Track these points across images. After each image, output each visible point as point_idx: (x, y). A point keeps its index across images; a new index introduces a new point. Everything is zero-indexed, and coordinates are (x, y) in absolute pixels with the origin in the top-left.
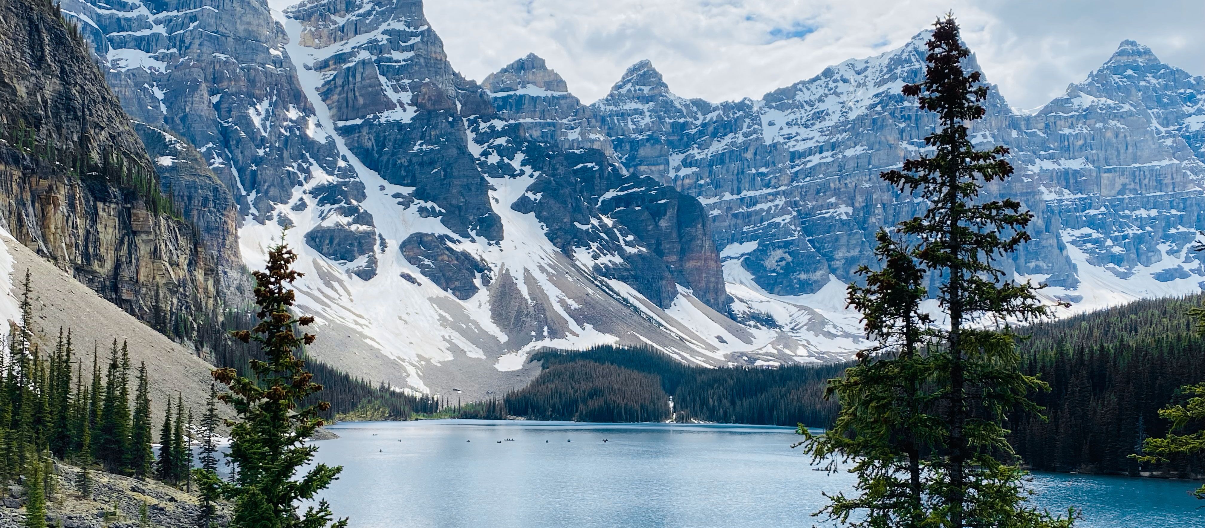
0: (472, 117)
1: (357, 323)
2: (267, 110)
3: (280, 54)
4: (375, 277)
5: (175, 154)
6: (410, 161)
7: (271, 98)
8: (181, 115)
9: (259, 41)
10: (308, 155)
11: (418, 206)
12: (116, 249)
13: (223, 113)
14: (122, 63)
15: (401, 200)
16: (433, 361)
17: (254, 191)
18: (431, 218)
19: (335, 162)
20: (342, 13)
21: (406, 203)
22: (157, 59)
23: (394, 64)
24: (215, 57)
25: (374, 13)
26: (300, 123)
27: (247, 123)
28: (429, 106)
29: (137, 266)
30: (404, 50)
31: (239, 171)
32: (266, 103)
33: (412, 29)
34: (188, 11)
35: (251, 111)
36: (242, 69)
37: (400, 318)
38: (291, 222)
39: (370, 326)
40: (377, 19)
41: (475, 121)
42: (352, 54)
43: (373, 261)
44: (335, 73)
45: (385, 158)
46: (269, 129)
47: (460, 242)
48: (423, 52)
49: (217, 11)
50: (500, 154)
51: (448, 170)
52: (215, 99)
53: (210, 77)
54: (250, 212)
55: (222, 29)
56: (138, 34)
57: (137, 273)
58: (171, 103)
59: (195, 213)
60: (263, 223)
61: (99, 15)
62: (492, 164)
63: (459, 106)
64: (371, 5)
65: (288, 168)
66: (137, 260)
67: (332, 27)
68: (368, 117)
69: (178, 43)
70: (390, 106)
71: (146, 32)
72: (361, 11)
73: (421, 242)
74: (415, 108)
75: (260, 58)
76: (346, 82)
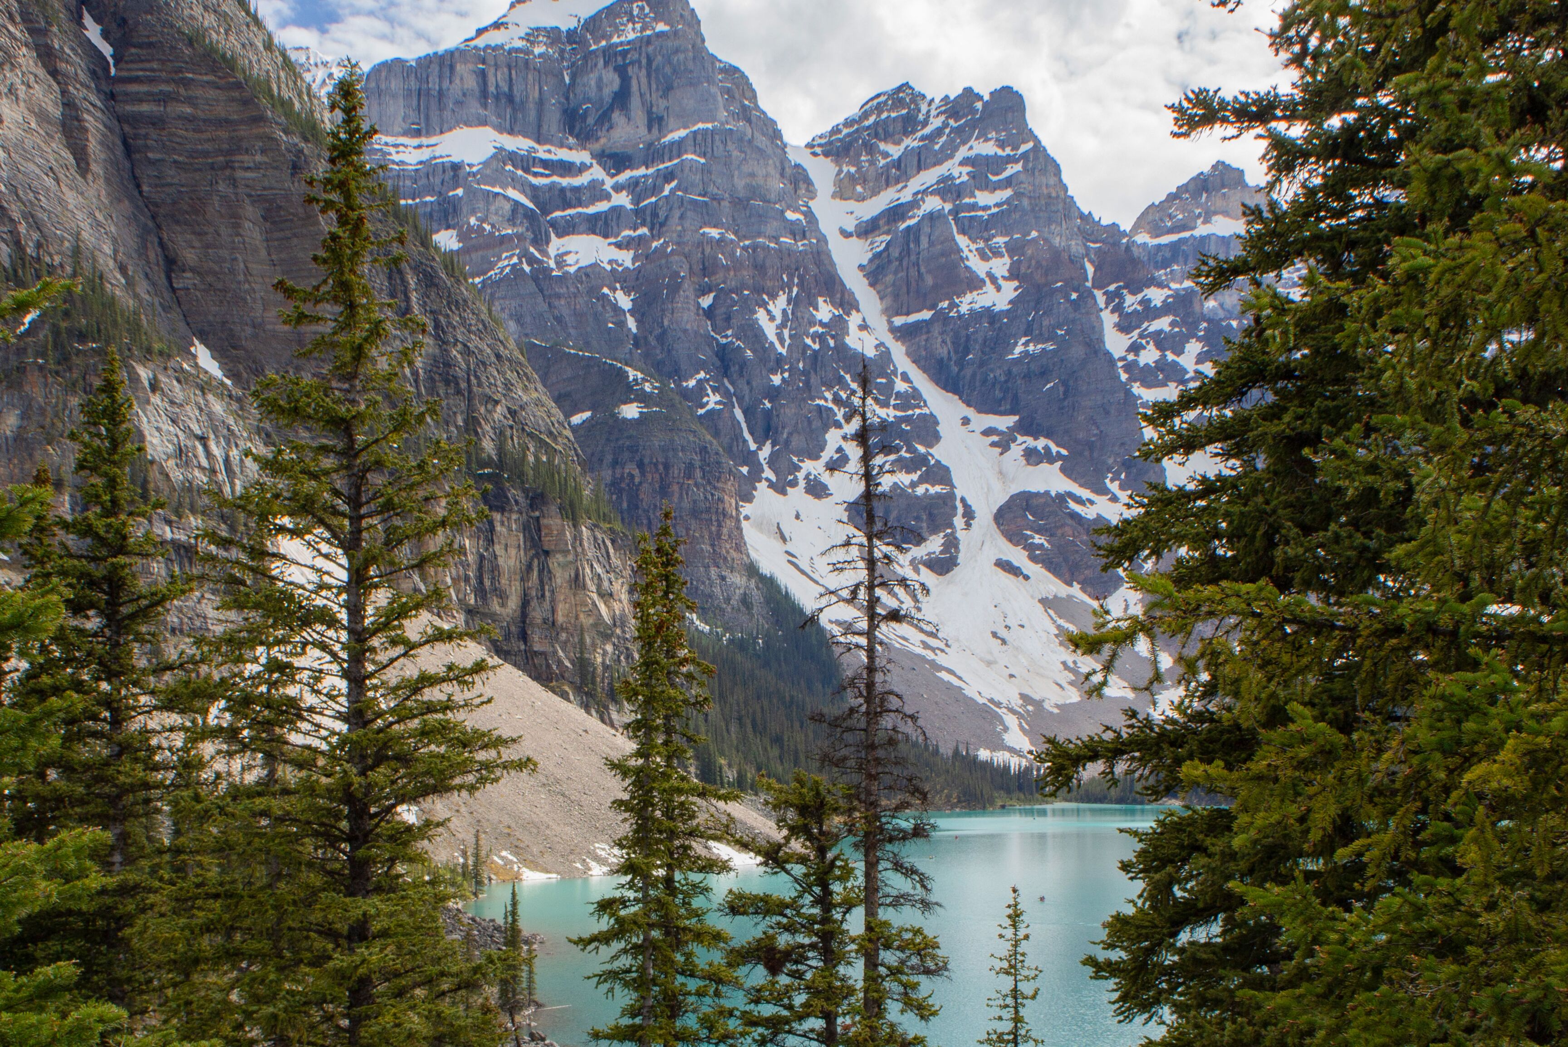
0: (1112, 288)
1: (926, 646)
2: (784, 311)
3: (802, 217)
4: (956, 569)
5: (643, 398)
6: (1009, 373)
7: (790, 291)
8: (658, 331)
9: (769, 202)
10: (848, 377)
11: (1024, 446)
12: (522, 579)
13: (719, 323)
14: (570, 259)
15: (995, 438)
16: (1047, 705)
17: (768, 445)
18: (1044, 466)
19: (891, 383)
20: (897, 137)
21: (1004, 443)
22: (619, 246)
23: (980, 213)
24: (703, 234)
25: (947, 131)
26: (838, 326)
27: (756, 335)
28: (1039, 278)
29: (553, 600)
30: (994, 188)
31: (745, 413)
32: (782, 301)
33: (1008, 151)
34: (661, 166)
35: (761, 315)
36: (745, 248)
37: (995, 635)
38: (825, 487)
39: (947, 649)
40: (953, 141)
41: (1117, 294)
42: (914, 204)
43: (952, 543)
44: (889, 238)
45: (968, 372)
46: (788, 342)
47: (1092, 503)
48: (1026, 187)
49: (703, 161)
50: (1160, 346)
51: (1071, 383)
52: (706, 302)
53: (697, 268)
54: (764, 475)
55: (712, 189)
56: (591, 210)
57: (553, 611)
58: (643, 315)
59: (676, 488)
60: (783, 492)
61: (534, 188)
62: (1147, 365)
63: (1090, 269)
64: (942, 118)
65: (818, 402)
66: (552, 592)
67: (882, 162)
68: (940, 305)
69: (648, 219)
70: (974, 283)
71: (602, 206)
72: (927, 130)
73: (1028, 508)
74: (1016, 283)
75: (772, 227)
76: (906, 251)
